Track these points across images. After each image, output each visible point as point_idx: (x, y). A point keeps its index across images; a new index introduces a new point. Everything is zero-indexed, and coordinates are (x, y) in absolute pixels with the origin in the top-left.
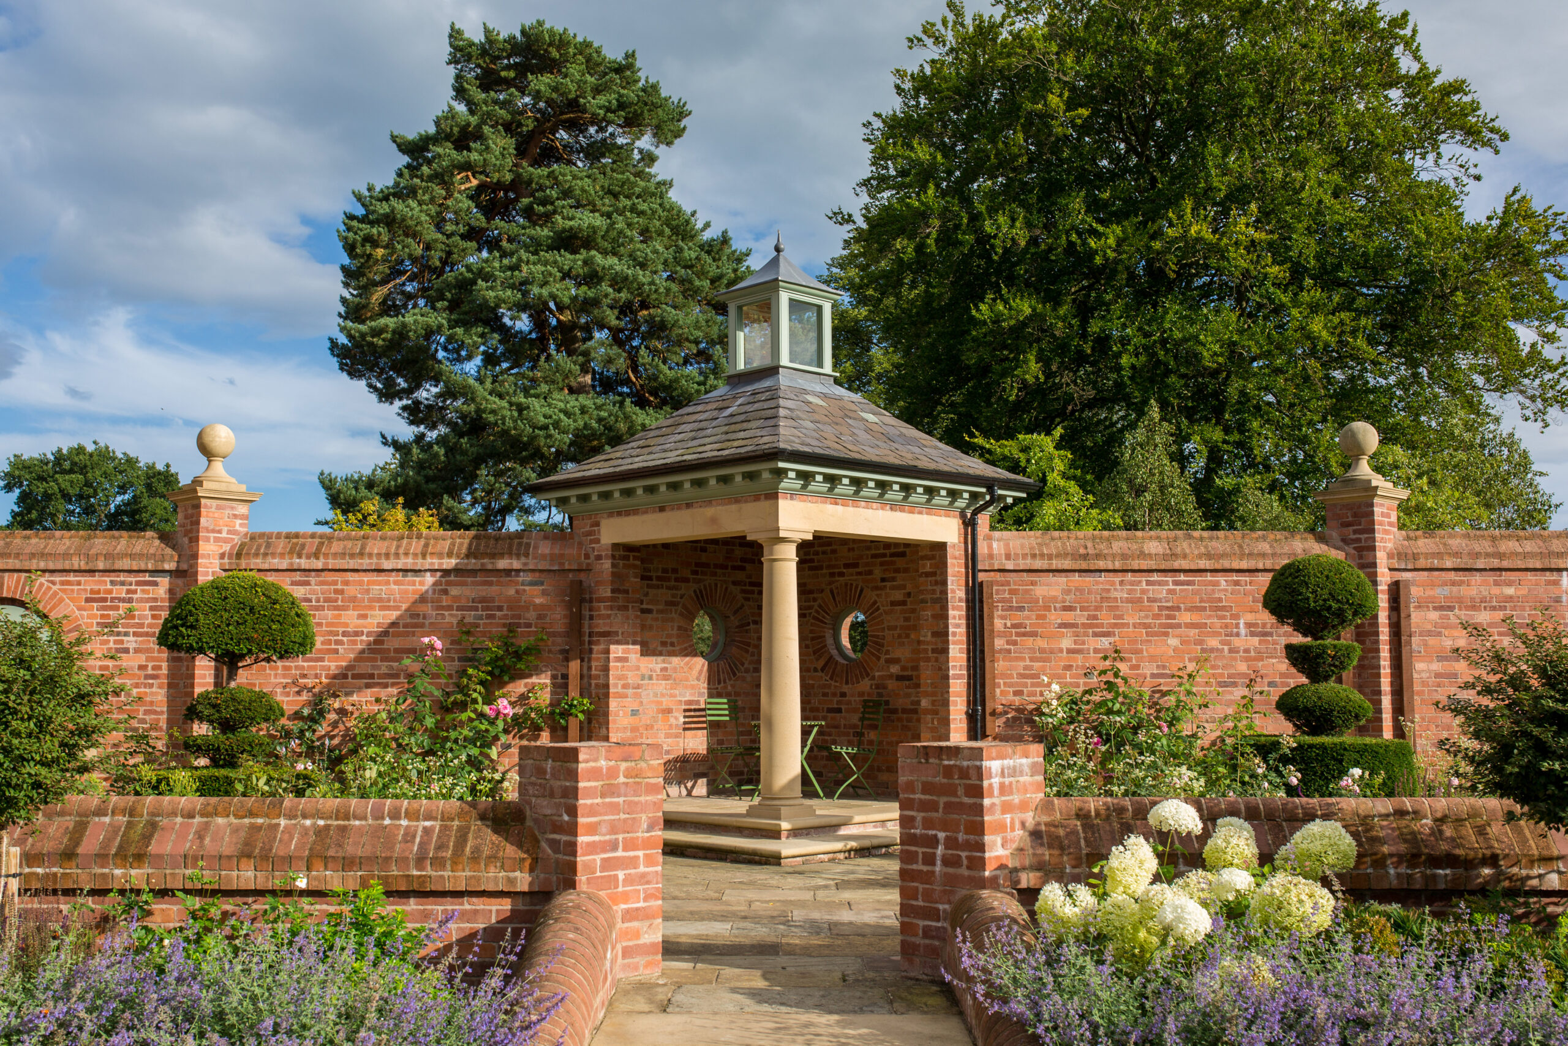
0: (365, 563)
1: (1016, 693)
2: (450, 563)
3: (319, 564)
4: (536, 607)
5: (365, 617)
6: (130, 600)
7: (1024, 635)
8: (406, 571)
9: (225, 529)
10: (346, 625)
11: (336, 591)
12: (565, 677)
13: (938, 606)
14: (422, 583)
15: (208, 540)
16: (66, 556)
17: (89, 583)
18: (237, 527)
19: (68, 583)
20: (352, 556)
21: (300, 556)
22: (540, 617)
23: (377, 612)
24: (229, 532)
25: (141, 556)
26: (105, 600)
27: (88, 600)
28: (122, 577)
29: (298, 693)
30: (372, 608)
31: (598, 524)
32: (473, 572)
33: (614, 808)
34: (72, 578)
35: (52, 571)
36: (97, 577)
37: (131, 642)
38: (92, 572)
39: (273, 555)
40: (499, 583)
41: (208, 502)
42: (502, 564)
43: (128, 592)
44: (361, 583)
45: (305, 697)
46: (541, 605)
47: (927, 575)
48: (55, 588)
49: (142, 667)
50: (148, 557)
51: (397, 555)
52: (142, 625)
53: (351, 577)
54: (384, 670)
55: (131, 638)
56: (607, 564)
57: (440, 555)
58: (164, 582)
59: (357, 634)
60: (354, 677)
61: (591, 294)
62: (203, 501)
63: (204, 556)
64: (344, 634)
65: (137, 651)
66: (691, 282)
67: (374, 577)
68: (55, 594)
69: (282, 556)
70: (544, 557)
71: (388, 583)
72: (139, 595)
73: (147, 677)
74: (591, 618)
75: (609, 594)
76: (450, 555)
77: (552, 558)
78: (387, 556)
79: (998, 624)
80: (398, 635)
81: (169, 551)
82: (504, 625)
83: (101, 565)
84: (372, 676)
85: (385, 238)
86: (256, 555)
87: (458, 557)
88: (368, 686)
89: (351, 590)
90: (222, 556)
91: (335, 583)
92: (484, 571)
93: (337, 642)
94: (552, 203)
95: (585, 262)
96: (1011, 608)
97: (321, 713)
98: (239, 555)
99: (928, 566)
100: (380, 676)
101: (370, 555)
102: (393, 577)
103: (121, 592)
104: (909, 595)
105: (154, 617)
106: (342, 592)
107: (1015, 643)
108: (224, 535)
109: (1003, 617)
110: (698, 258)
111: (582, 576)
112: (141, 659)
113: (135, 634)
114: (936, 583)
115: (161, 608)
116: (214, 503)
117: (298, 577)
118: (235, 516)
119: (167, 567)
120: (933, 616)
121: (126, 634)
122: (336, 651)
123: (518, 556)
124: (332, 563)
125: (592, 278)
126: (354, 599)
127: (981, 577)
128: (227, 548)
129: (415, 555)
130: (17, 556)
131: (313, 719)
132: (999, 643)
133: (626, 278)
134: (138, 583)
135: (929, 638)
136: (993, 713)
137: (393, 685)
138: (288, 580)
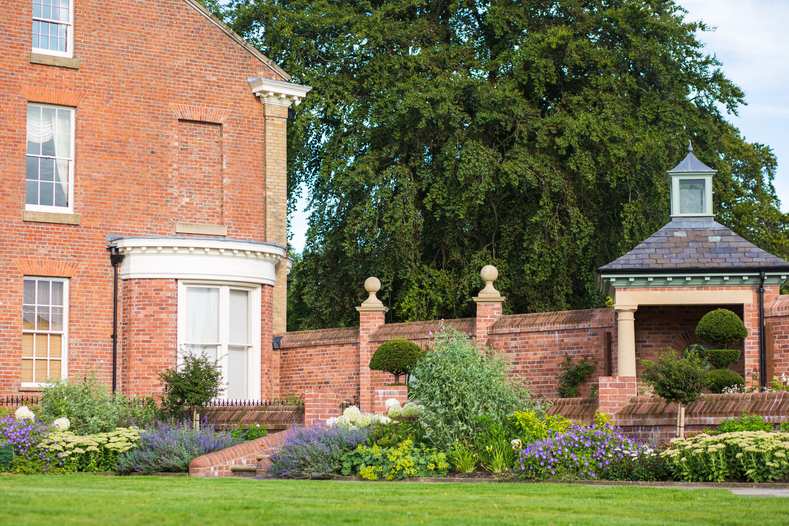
0: (534, 328)
2: (563, 327)
3: (518, 330)
5: (536, 354)
8: (549, 331)
9: (489, 316)
10: (529, 358)
11: (526, 343)
14: (554, 337)
15: (480, 321)
18: (495, 314)
20: (530, 325)
21: (512, 326)
22: (595, 351)
23: (540, 352)
24: (491, 317)
30: (538, 350)
32: (572, 331)
33: (318, 406)
39: (504, 327)
40: (581, 335)
41: (480, 303)
42: (581, 326)
44: (533, 338)
46: (597, 346)
50: (464, 330)
51: (545, 324)
53: (531, 335)
57: (560, 323)
59: (533, 362)
62: (478, 303)
63: (479, 329)
64: (529, 363)
67: (538, 335)
69: (507, 327)
70: (596, 321)
71: (543, 338)
74: (614, 351)
76: (563, 323)
77: (599, 321)
78: (542, 325)
79: (776, 345)
80: (547, 362)
82: (583, 356)
84: (539, 383)
86: (499, 327)
87: (566, 323)
88: (538, 388)
89: (531, 342)
90: (487, 328)
91: (525, 339)
92: (575, 330)
93: (527, 367)
96: (781, 337)
98: (493, 327)
101: (536, 325)
102: (544, 335)
106: (528, 343)
107: (783, 356)
108: (489, 318)
109: (778, 342)
111: (611, 330)
116: (483, 304)
117: (512, 336)
118: (494, 309)
119: (470, 334)
123: (587, 322)
126: (532, 346)
127: (766, 321)
128: (490, 324)
129: (551, 324)
130: (425, 332)
132: (776, 356)
138: (510, 338)
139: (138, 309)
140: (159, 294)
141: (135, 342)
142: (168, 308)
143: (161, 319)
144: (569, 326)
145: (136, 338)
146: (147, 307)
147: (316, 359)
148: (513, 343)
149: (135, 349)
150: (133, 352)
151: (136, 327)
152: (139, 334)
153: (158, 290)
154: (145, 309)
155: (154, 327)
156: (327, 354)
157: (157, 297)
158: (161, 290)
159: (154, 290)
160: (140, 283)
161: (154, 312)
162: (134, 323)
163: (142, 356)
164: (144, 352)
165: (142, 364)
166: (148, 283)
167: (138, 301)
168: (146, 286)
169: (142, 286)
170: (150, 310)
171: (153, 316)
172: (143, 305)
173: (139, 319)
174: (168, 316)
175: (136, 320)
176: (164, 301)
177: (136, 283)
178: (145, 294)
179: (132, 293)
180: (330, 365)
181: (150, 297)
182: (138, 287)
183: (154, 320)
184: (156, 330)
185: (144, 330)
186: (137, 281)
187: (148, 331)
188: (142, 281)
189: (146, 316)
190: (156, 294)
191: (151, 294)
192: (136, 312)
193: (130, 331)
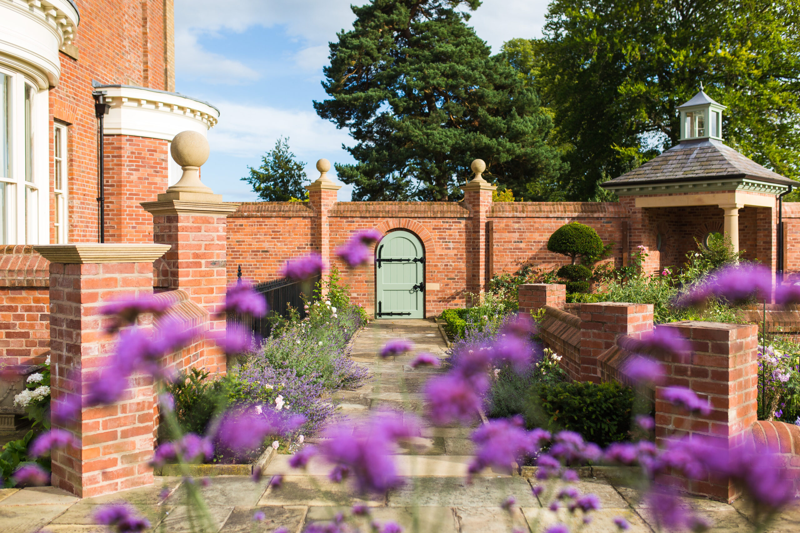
0: (542, 215)
1: (794, 265)
2: (575, 215)
3: (523, 215)
4: (608, 232)
5: (542, 235)
6: (450, 229)
7: (797, 243)
8: (557, 218)
9: (486, 201)
10: (535, 239)
11: (531, 226)
12: (621, 259)
13: (766, 232)
14: (564, 222)
15: (482, 205)
16: (425, 212)
17: (434, 222)
18: (489, 200)
19: (426, 222)
20: (537, 212)
21: (517, 212)
22: (610, 236)
23: (547, 234)
25: (454, 212)
26: (440, 229)
27: (434, 229)
28: (447, 220)
29: (517, 265)
30: (545, 232)
31: (634, 200)
32: (584, 218)
34: (427, 220)
35: (419, 218)
36: (437, 220)
37: (451, 245)
38: (435, 218)
39: (506, 211)
40: (594, 223)
41: (482, 191)
42: (596, 215)
43: (449, 226)
44: (540, 222)
45: (519, 266)
46: (611, 231)
47: (761, 219)
48: (421, 224)
49: (455, 255)
50: (457, 212)
51: (555, 212)
52: (455, 239)
53: (536, 220)
54: (550, 256)
55: (451, 244)
56: (639, 216)
57: (571, 212)
58: (463, 222)
59: (539, 242)
60: (538, 259)
61: (454, 83)
63: (481, 212)
64: (534, 242)
65: (453, 248)
66: (492, 76)
67: (545, 220)
68: (421, 227)
69: (510, 212)
70: (612, 212)
71: (550, 222)
72: (454, 227)
73: (458, 259)
74: (630, 236)
75: (640, 227)
76: (575, 211)
77: (615, 212)
78: (551, 212)
81: (465, 210)
83: (439, 215)
84: (545, 258)
85: (358, 56)
86: (500, 211)
87: (578, 212)
88: (544, 262)
89: (537, 225)
90: (486, 212)
91: (530, 222)
92: (589, 218)
93: (531, 245)
94: (428, 39)
95: (450, 67)
96: (793, 232)
97: (527, 272)
98: (493, 211)
99: (762, 216)
100: (548, 258)
101: (544, 212)
102: (553, 220)
103: (447, 225)
104: (746, 227)
105: (460, 235)
106: (533, 226)
107: (793, 246)
108: (486, 203)
109: (789, 236)
110: (495, 65)
111: (627, 220)
112: (455, 252)
113: (453, 242)
114: (766, 223)
115: (462, 232)
117: (516, 220)
118: (488, 196)
119: (465, 216)
120: (764, 236)
121: (449, 242)
122: (531, 249)
123: (602, 212)
124: (530, 215)
125: (454, 75)
126: (537, 229)
127: (783, 220)
128: (489, 209)
129: (562, 212)
130: (406, 211)
131: (523, 275)
132: (788, 246)
133: (470, 76)
134: (453, 222)
135: (762, 243)
136: (786, 273)
137: (554, 262)
138: (512, 221)
139: (130, 170)
140: (153, 155)
141: (128, 207)
142: (162, 172)
143: (156, 184)
144: (584, 215)
145: (128, 202)
146: (141, 169)
147: (248, 229)
148: (516, 226)
149: (127, 215)
150: (125, 219)
151: (128, 190)
152: (132, 199)
153: (153, 151)
154: (138, 170)
155: (148, 191)
156: (266, 225)
157: (152, 159)
158: (155, 151)
159: (149, 151)
160: (132, 141)
161: (148, 175)
162: (126, 186)
163: (137, 223)
164: (139, 219)
165: (136, 232)
166: (141, 141)
167: (130, 161)
168: (139, 145)
169: (135, 145)
170: (144, 172)
171: (148, 179)
172: (137, 166)
173: (132, 182)
174: (162, 181)
175: (127, 182)
176: (158, 163)
177: (127, 140)
178: (138, 153)
179: (122, 151)
180: (271, 235)
181: (144, 158)
182: (130, 145)
183: (149, 183)
184: (151, 195)
185: (138, 195)
186: (128, 138)
187: (143, 195)
188: (134, 139)
189: (139, 178)
190: (150, 155)
191: (145, 154)
192: (127, 174)
193: (121, 194)
